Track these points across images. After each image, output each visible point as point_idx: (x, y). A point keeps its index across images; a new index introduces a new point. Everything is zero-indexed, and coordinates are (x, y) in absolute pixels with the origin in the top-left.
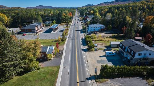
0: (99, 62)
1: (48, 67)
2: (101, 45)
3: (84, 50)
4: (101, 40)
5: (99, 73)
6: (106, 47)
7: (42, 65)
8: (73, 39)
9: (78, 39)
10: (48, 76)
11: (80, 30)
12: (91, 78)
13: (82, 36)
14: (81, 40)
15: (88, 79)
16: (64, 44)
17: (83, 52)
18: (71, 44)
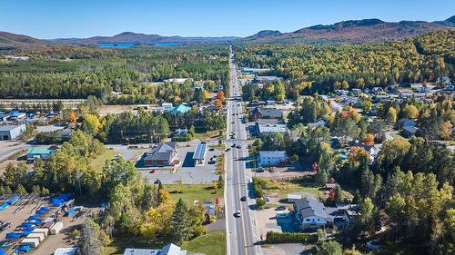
0: (268, 225)
1: (213, 231)
2: (275, 197)
3: (252, 207)
4: (277, 188)
5: (264, 239)
6: (281, 201)
7: (206, 228)
8: (235, 184)
9: (243, 185)
10: (217, 241)
11: (245, 159)
12: (256, 244)
13: (249, 175)
14: (247, 187)
15: (255, 244)
16: (223, 195)
17: (250, 211)
18: (232, 194)
